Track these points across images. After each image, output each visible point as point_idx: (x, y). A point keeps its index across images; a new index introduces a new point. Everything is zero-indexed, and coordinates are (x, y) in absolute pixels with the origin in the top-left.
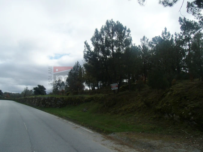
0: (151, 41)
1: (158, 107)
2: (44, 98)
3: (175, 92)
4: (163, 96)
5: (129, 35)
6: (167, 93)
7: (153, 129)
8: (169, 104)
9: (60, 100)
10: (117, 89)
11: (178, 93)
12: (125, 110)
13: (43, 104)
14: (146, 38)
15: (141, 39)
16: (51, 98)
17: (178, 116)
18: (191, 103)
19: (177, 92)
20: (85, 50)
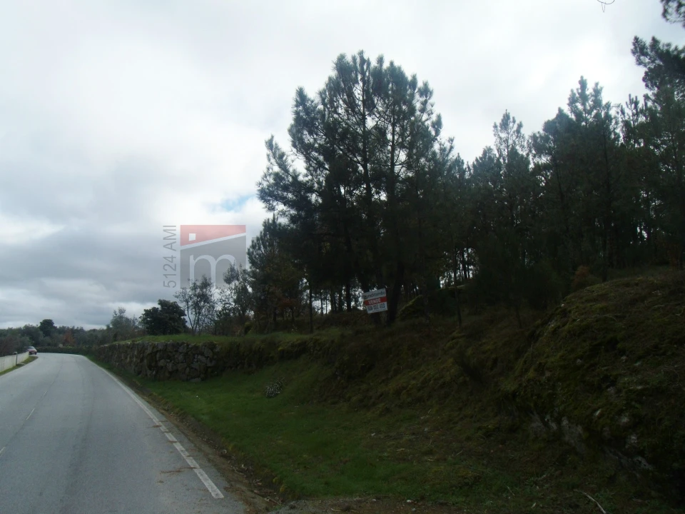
0: (542, 132)
1: (509, 386)
2: (153, 348)
3: (574, 320)
4: (533, 337)
5: (429, 107)
6: (545, 323)
7: (467, 484)
8: (548, 374)
9: (202, 354)
10: (386, 308)
11: (585, 323)
12: (398, 393)
13: (150, 367)
14: (514, 122)
15: (495, 126)
16: (173, 345)
17: (580, 429)
18: (635, 371)
19: (581, 321)
20: (268, 169)
